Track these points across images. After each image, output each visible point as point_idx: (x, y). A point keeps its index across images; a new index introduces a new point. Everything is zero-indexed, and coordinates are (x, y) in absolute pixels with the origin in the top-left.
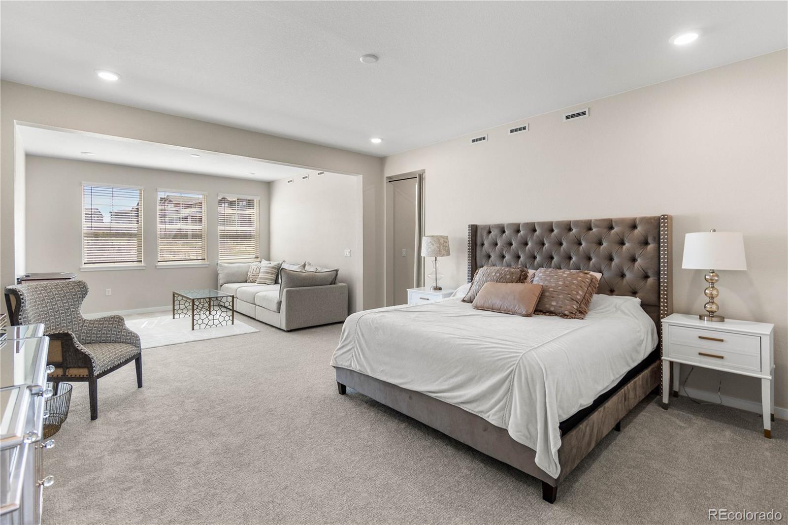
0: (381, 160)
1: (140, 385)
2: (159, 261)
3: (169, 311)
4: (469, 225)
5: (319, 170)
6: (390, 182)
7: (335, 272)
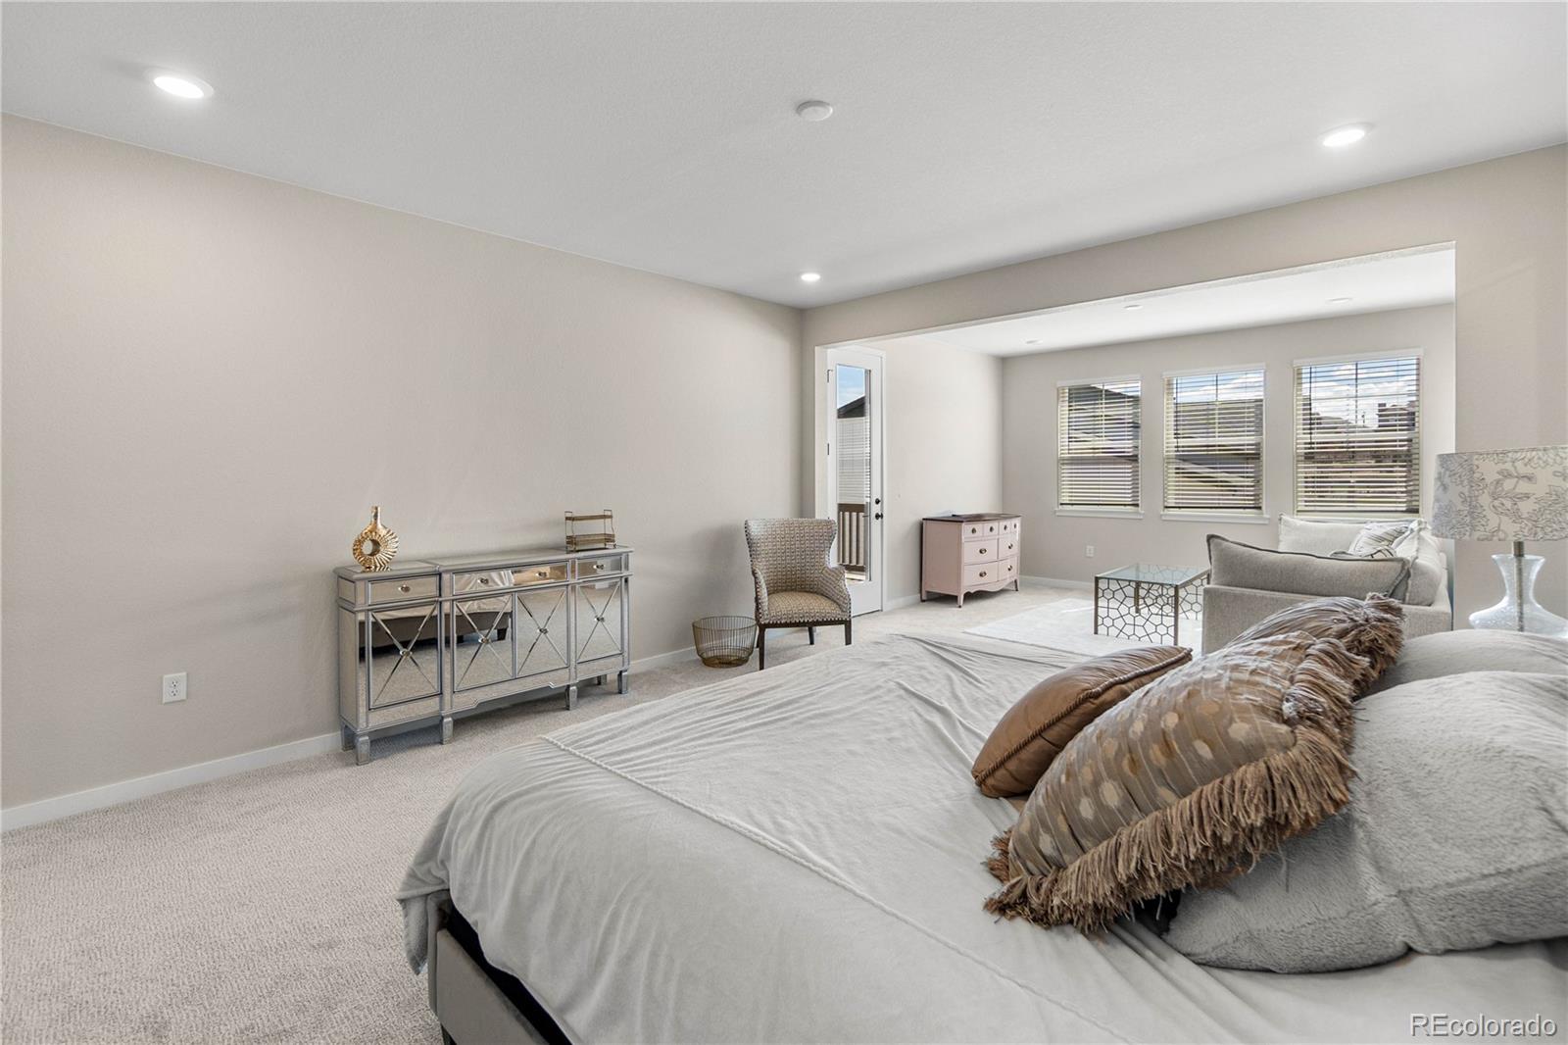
2: (1167, 507)
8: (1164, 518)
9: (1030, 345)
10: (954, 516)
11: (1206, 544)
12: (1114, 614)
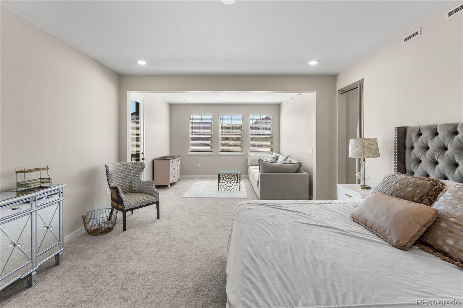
0: (334, 77)
1: (158, 218)
2: (220, 152)
3: (215, 178)
4: (396, 127)
5: (298, 93)
6: (341, 93)
7: (299, 164)
8: (219, 155)
9: (185, 101)
10: (161, 157)
11: (258, 162)
12: (223, 184)
